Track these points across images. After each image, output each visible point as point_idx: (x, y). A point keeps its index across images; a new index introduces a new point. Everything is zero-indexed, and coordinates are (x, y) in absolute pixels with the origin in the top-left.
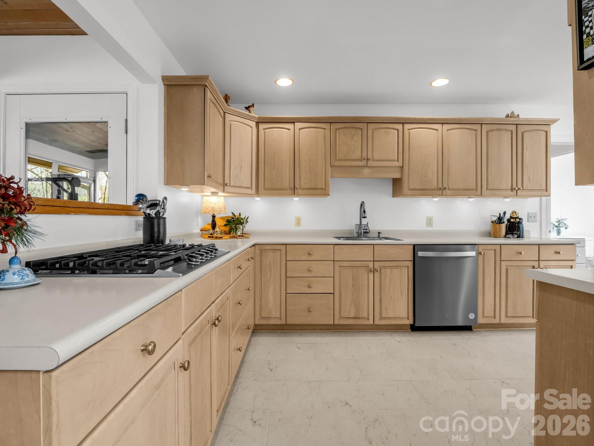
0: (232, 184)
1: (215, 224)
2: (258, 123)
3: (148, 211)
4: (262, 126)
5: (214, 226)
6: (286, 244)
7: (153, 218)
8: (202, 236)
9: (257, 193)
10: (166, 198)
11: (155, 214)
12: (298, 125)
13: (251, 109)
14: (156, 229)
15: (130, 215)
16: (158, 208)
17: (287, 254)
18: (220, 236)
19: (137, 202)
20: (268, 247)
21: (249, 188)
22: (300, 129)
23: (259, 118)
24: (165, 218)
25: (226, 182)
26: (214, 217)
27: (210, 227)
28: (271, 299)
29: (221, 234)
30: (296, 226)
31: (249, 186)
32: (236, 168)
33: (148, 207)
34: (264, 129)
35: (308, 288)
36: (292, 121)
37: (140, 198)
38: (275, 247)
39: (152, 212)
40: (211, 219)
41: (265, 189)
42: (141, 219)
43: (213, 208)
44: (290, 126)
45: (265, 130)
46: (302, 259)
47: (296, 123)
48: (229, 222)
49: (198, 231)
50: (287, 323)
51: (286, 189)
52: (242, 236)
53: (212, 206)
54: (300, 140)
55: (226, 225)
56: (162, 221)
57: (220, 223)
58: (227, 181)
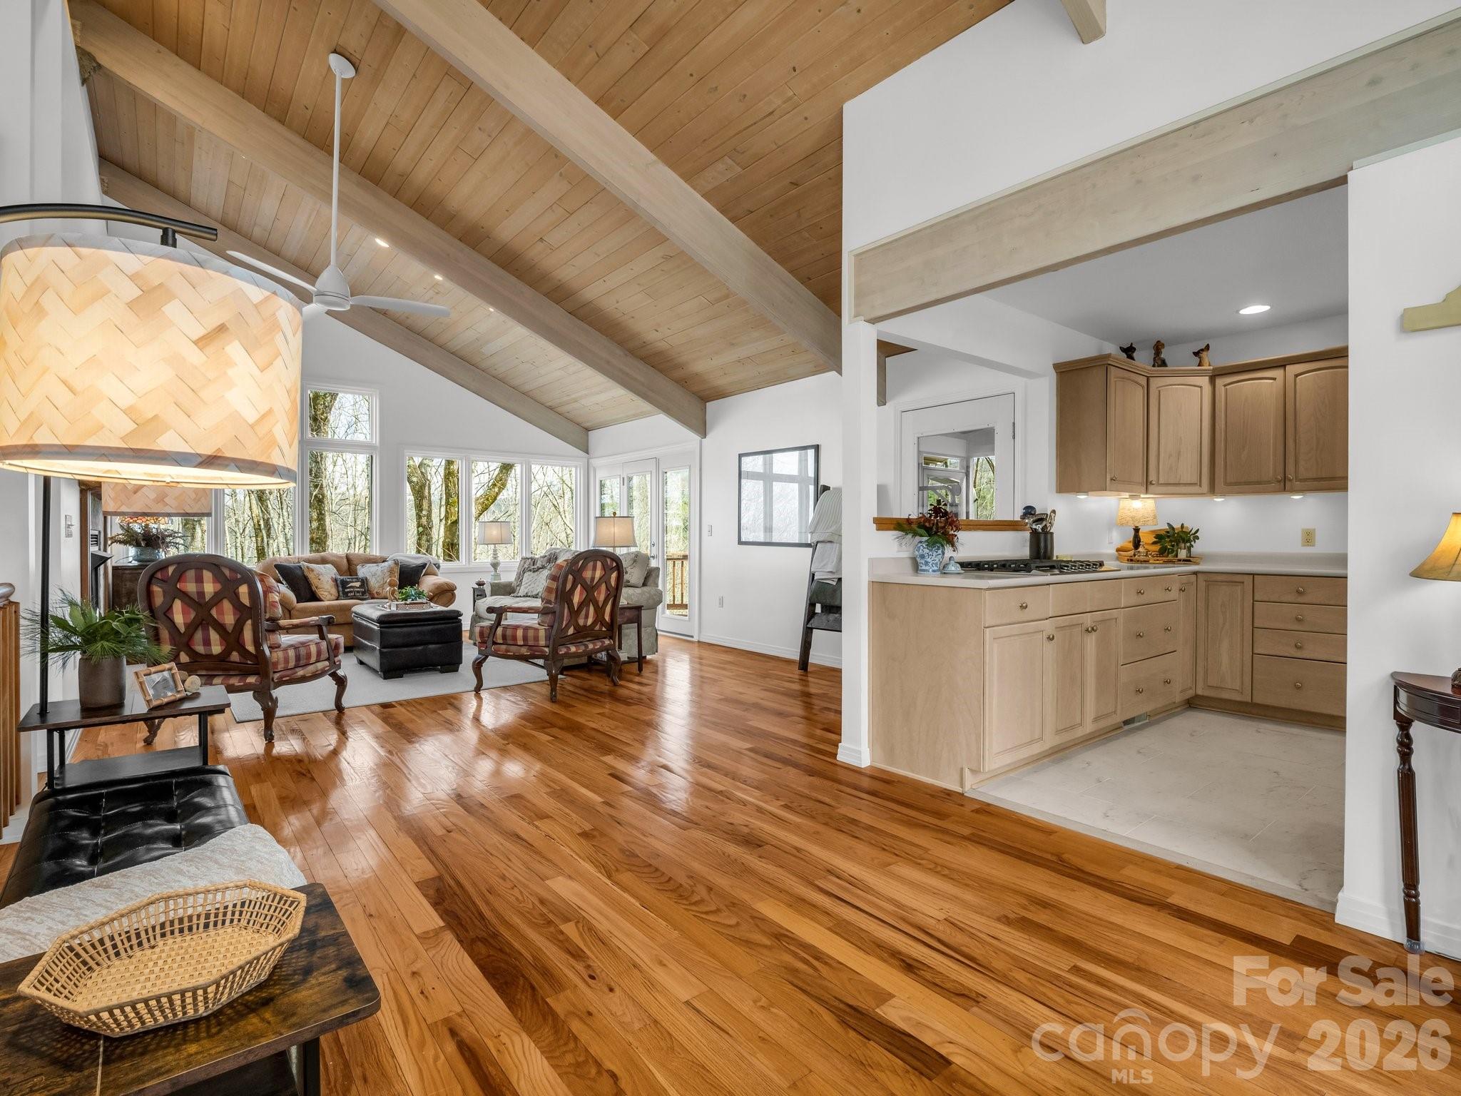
0: (1161, 481)
1: (1139, 541)
2: (1212, 380)
3: (1034, 527)
4: (1220, 382)
5: (1137, 543)
6: (1254, 575)
7: (1040, 533)
8: (1118, 559)
9: (1213, 490)
10: (1054, 512)
11: (1042, 529)
12: (1292, 369)
13: (1204, 354)
14: (1042, 545)
15: (1017, 530)
16: (1044, 523)
17: (1255, 590)
18: (1146, 558)
19: (1024, 516)
20: (1219, 578)
21: (1195, 484)
22: (1296, 376)
23: (1214, 370)
24: (1052, 533)
25: (1150, 479)
26: (1137, 530)
27: (1131, 546)
28: (1225, 659)
29: (1147, 555)
30: (1303, 545)
31: (1195, 479)
32: (1170, 456)
33: (1034, 522)
34: (1225, 386)
35: (1295, 649)
36: (1281, 364)
37: (1029, 511)
38: (1233, 578)
39: (1039, 527)
40: (1133, 533)
41: (1226, 484)
42: (1027, 534)
43: (1133, 518)
44: (1278, 373)
45: (1228, 387)
46: (1283, 599)
47: (1288, 367)
48: (1159, 537)
49: (1114, 551)
50: (1254, 701)
51: (1269, 482)
52: (1189, 561)
53: (1133, 514)
54: (1298, 395)
55: (1154, 543)
56: (1049, 536)
57: (1146, 538)
58: (1152, 477)
